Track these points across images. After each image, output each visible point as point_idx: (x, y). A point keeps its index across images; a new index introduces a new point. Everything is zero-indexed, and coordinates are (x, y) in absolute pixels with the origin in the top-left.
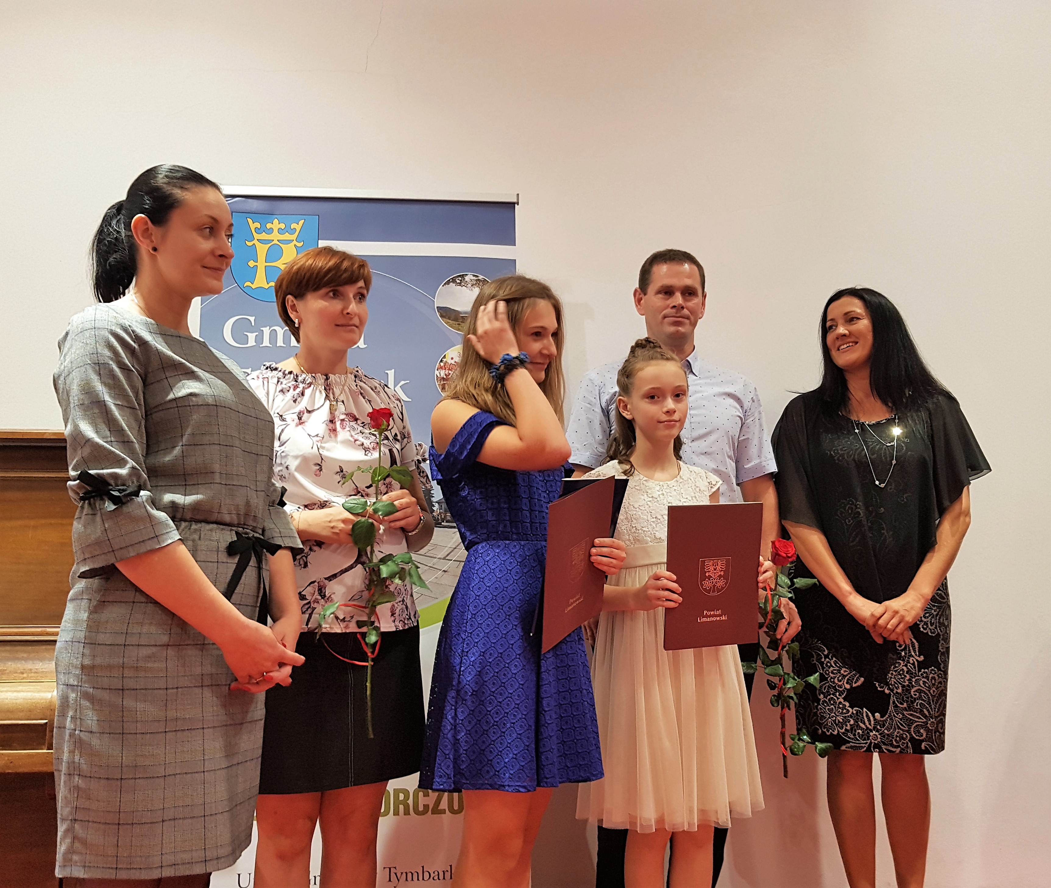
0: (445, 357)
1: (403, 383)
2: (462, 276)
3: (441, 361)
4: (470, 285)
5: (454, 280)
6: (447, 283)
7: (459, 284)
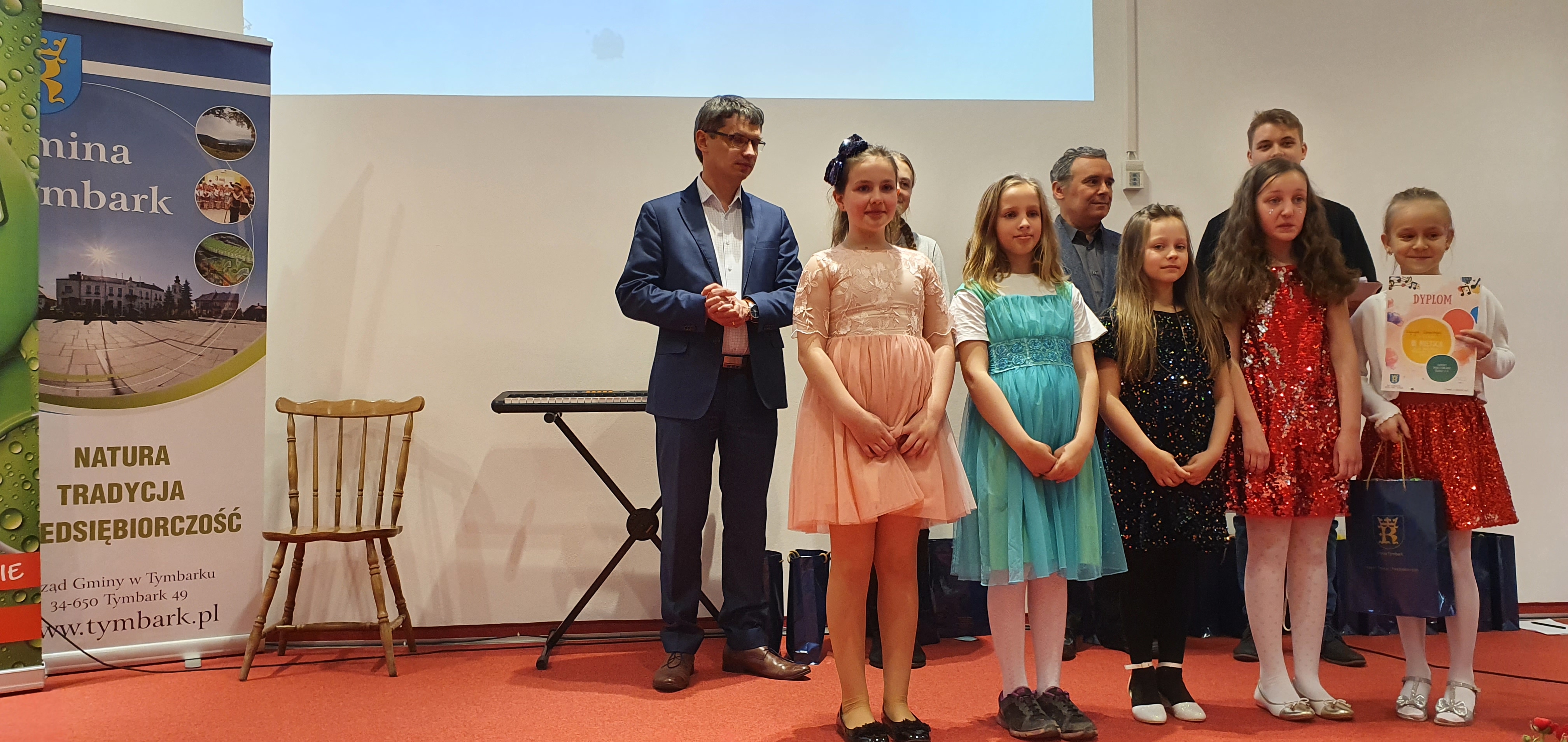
0: (203, 179)
1: (165, 198)
2: (222, 109)
3: (201, 183)
4: (228, 117)
5: (213, 112)
6: (208, 113)
7: (219, 116)
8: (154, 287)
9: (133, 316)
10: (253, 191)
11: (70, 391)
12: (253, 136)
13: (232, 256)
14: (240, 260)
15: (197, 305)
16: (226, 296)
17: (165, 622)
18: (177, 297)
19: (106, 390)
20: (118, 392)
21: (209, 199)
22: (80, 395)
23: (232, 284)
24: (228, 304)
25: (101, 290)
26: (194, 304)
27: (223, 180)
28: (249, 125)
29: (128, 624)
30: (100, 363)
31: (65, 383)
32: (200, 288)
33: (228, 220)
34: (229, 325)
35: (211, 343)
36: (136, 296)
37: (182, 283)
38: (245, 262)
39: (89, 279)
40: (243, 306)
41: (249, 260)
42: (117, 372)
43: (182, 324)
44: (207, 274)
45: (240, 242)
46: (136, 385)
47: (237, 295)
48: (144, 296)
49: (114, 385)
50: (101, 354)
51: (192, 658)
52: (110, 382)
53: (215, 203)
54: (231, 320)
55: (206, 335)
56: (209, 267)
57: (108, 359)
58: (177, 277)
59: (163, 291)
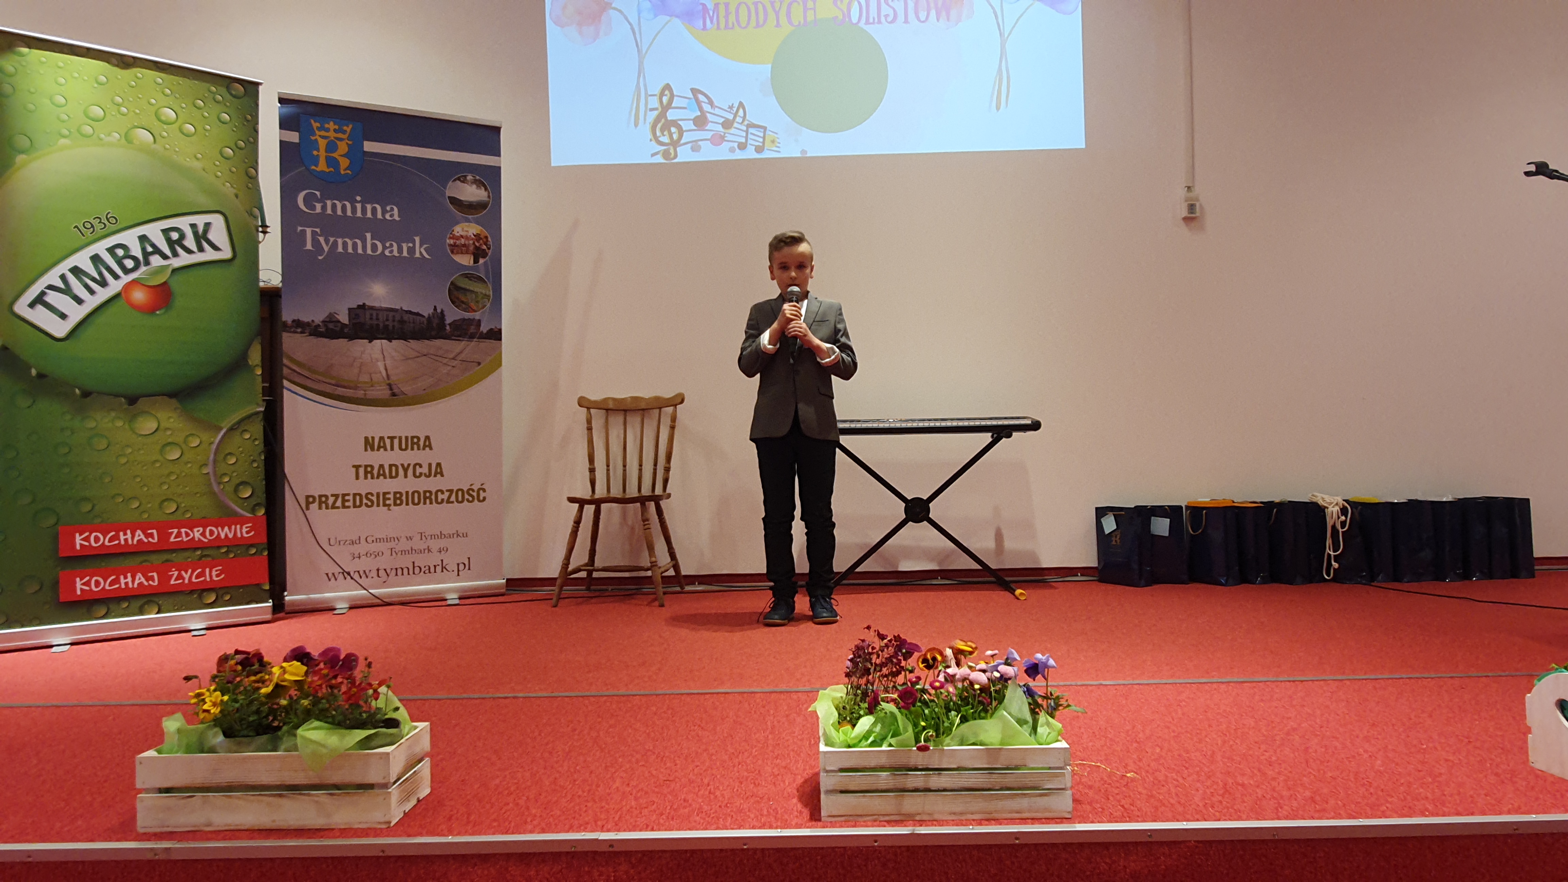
0: (453, 231)
1: (425, 246)
2: (465, 176)
3: (451, 233)
4: (470, 183)
5: (459, 179)
6: (455, 180)
7: (463, 182)
8: (418, 314)
9: (404, 337)
10: (490, 239)
11: (360, 394)
12: (489, 197)
13: (476, 290)
14: (482, 293)
15: (450, 328)
16: (470, 321)
17: (432, 570)
18: (435, 321)
19: (385, 393)
20: (394, 395)
21: (457, 246)
22: (368, 397)
23: (475, 311)
24: (473, 327)
25: (380, 316)
26: (448, 328)
27: (467, 231)
28: (486, 189)
29: (405, 571)
30: (380, 372)
31: (356, 388)
32: (453, 314)
33: (472, 262)
34: (474, 343)
35: (462, 356)
36: (405, 322)
37: (439, 311)
38: (485, 295)
39: (372, 308)
40: (484, 328)
41: (487, 293)
42: (393, 378)
43: (438, 342)
44: (457, 304)
45: (480, 279)
46: (407, 389)
47: (479, 321)
48: (411, 321)
49: (391, 389)
50: (381, 365)
51: (452, 598)
52: (388, 387)
53: (462, 250)
54: (475, 340)
55: (458, 351)
56: (458, 298)
57: (386, 370)
58: (435, 307)
59: (423, 316)
